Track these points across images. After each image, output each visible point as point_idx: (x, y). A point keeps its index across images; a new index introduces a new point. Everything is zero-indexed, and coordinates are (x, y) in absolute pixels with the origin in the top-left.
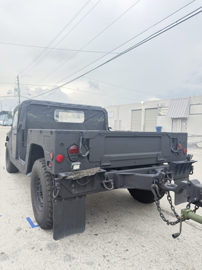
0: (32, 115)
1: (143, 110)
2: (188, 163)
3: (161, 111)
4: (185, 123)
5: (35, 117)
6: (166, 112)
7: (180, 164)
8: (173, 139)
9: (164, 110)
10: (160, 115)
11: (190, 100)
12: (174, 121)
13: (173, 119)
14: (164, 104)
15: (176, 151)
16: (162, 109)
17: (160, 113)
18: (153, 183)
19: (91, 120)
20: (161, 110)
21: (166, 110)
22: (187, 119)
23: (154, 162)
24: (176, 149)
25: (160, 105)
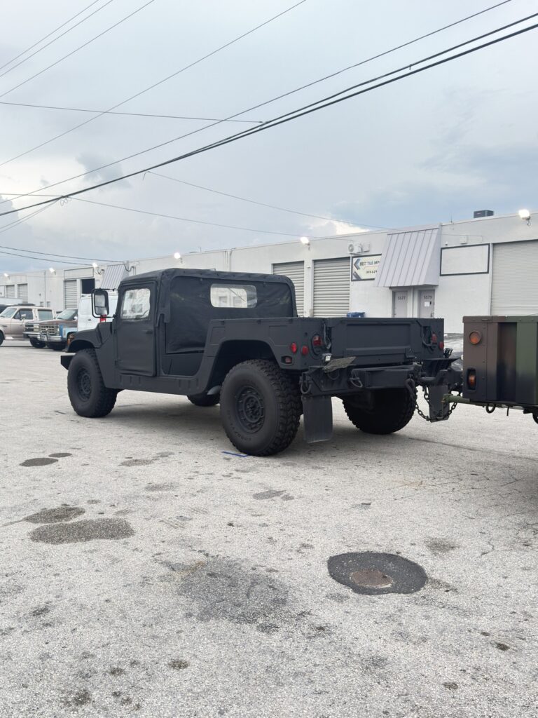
0: (177, 296)
1: (308, 264)
2: (446, 360)
3: (360, 267)
4: (430, 300)
5: (183, 299)
6: (376, 268)
7: (436, 361)
8: (425, 327)
9: (369, 263)
10: (358, 279)
11: (440, 236)
12: (398, 295)
13: (394, 290)
14: (370, 246)
15: (429, 345)
16: (362, 259)
17: (358, 272)
18: (409, 378)
19: (267, 301)
20: (361, 264)
21: (376, 263)
22: (434, 290)
23: (401, 359)
24: (429, 342)
25: (356, 251)
